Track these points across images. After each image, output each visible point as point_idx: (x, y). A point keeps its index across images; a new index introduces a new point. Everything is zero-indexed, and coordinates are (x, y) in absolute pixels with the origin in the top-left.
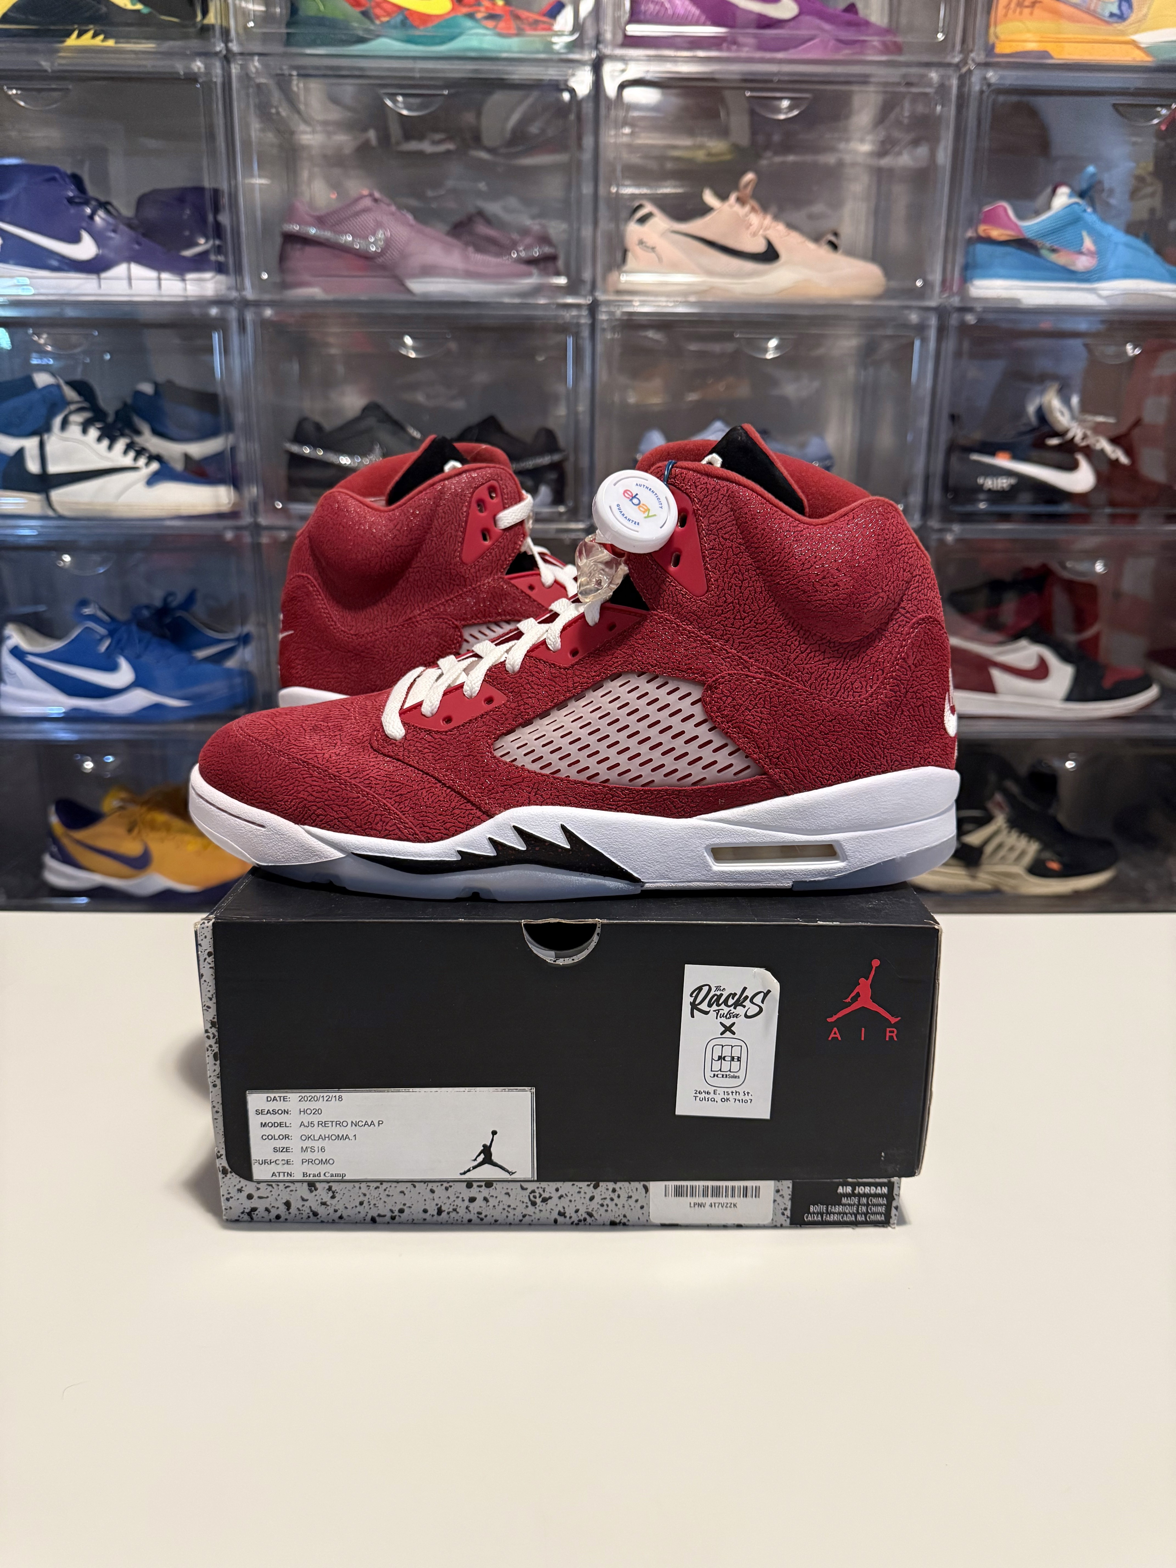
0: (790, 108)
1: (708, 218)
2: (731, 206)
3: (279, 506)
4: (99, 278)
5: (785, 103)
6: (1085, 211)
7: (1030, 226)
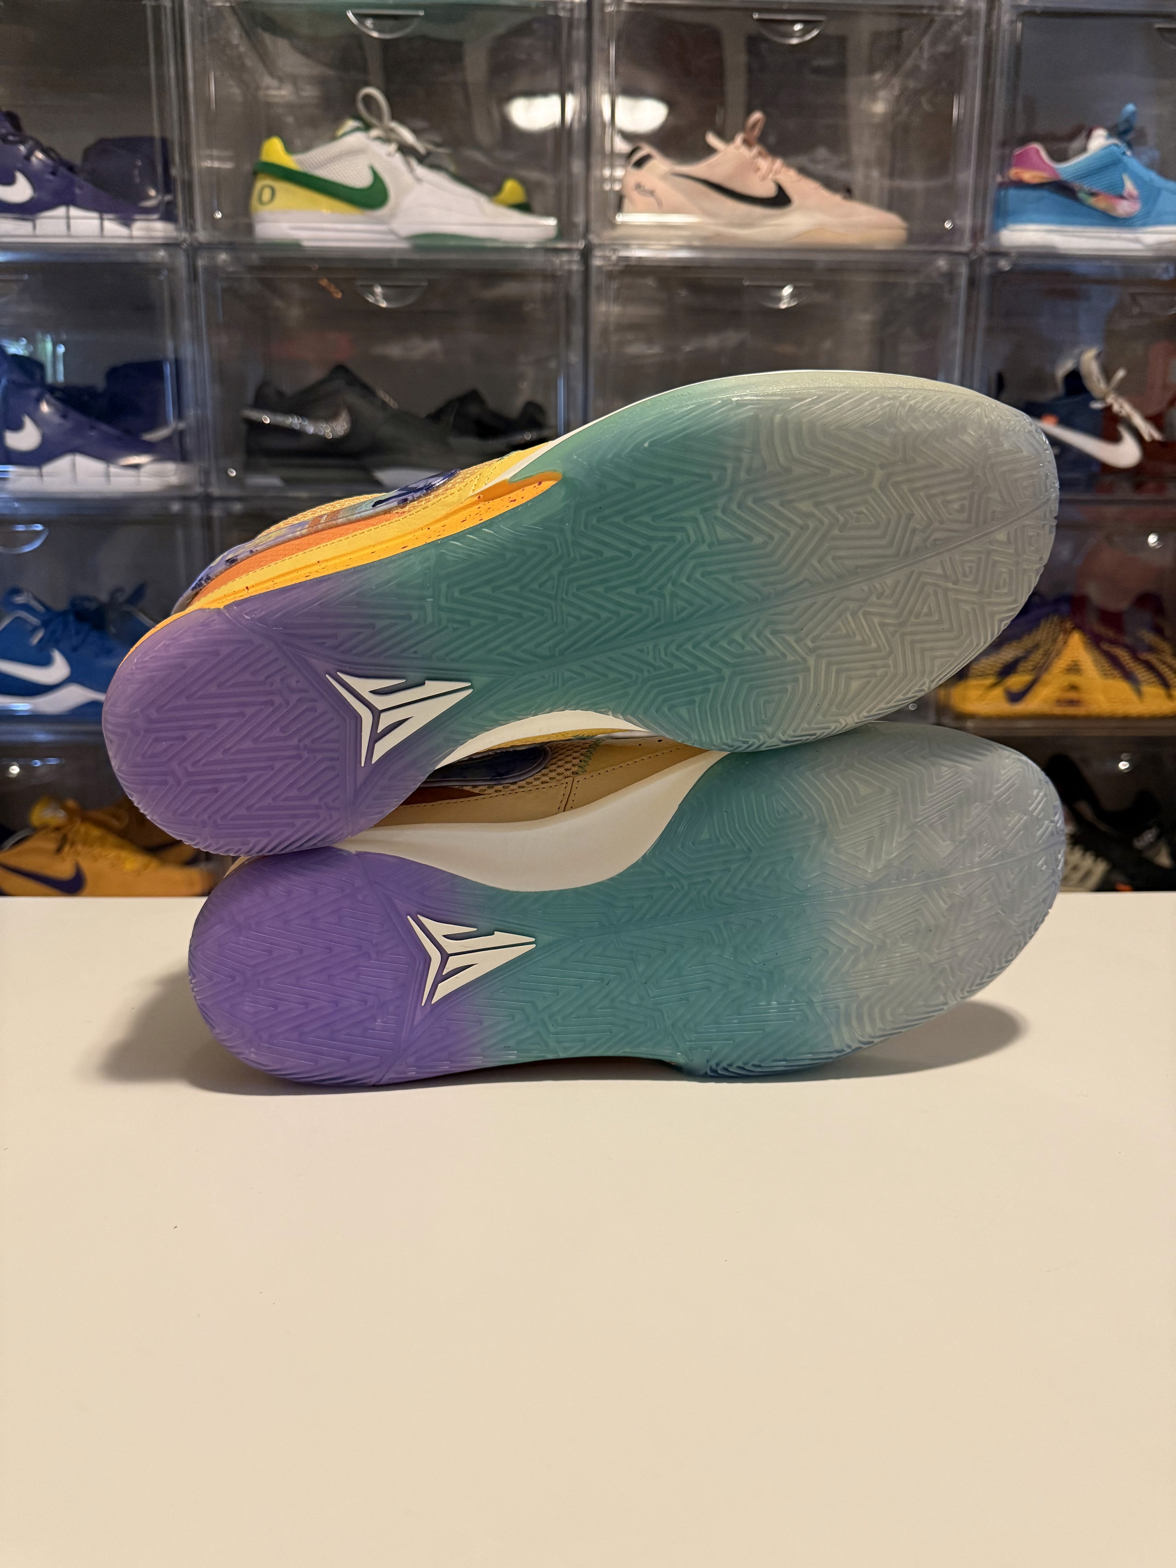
0: (804, 32)
1: (713, 160)
2: (737, 148)
3: (233, 473)
4: (33, 221)
5: (798, 27)
6: (1124, 153)
7: (1066, 169)
